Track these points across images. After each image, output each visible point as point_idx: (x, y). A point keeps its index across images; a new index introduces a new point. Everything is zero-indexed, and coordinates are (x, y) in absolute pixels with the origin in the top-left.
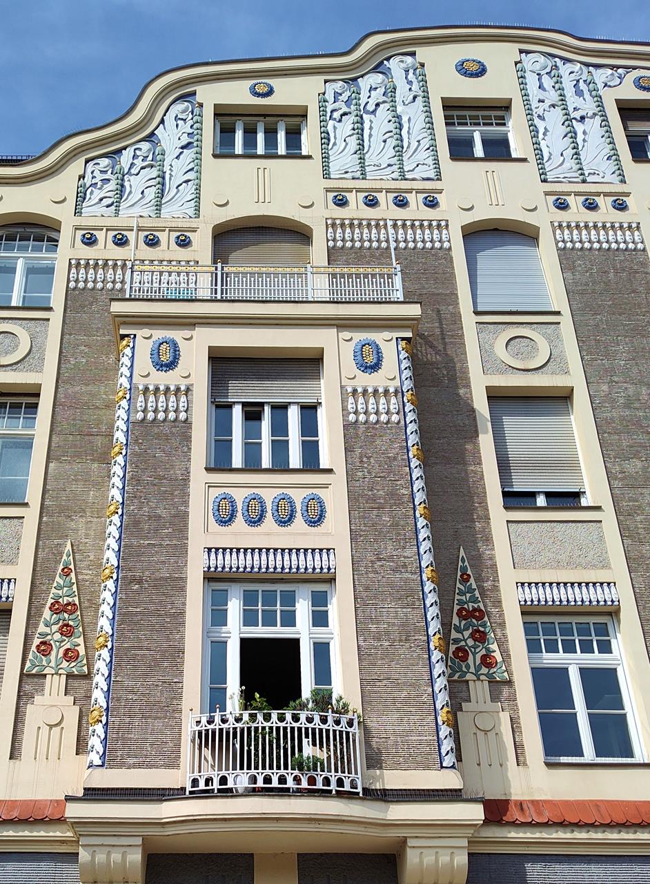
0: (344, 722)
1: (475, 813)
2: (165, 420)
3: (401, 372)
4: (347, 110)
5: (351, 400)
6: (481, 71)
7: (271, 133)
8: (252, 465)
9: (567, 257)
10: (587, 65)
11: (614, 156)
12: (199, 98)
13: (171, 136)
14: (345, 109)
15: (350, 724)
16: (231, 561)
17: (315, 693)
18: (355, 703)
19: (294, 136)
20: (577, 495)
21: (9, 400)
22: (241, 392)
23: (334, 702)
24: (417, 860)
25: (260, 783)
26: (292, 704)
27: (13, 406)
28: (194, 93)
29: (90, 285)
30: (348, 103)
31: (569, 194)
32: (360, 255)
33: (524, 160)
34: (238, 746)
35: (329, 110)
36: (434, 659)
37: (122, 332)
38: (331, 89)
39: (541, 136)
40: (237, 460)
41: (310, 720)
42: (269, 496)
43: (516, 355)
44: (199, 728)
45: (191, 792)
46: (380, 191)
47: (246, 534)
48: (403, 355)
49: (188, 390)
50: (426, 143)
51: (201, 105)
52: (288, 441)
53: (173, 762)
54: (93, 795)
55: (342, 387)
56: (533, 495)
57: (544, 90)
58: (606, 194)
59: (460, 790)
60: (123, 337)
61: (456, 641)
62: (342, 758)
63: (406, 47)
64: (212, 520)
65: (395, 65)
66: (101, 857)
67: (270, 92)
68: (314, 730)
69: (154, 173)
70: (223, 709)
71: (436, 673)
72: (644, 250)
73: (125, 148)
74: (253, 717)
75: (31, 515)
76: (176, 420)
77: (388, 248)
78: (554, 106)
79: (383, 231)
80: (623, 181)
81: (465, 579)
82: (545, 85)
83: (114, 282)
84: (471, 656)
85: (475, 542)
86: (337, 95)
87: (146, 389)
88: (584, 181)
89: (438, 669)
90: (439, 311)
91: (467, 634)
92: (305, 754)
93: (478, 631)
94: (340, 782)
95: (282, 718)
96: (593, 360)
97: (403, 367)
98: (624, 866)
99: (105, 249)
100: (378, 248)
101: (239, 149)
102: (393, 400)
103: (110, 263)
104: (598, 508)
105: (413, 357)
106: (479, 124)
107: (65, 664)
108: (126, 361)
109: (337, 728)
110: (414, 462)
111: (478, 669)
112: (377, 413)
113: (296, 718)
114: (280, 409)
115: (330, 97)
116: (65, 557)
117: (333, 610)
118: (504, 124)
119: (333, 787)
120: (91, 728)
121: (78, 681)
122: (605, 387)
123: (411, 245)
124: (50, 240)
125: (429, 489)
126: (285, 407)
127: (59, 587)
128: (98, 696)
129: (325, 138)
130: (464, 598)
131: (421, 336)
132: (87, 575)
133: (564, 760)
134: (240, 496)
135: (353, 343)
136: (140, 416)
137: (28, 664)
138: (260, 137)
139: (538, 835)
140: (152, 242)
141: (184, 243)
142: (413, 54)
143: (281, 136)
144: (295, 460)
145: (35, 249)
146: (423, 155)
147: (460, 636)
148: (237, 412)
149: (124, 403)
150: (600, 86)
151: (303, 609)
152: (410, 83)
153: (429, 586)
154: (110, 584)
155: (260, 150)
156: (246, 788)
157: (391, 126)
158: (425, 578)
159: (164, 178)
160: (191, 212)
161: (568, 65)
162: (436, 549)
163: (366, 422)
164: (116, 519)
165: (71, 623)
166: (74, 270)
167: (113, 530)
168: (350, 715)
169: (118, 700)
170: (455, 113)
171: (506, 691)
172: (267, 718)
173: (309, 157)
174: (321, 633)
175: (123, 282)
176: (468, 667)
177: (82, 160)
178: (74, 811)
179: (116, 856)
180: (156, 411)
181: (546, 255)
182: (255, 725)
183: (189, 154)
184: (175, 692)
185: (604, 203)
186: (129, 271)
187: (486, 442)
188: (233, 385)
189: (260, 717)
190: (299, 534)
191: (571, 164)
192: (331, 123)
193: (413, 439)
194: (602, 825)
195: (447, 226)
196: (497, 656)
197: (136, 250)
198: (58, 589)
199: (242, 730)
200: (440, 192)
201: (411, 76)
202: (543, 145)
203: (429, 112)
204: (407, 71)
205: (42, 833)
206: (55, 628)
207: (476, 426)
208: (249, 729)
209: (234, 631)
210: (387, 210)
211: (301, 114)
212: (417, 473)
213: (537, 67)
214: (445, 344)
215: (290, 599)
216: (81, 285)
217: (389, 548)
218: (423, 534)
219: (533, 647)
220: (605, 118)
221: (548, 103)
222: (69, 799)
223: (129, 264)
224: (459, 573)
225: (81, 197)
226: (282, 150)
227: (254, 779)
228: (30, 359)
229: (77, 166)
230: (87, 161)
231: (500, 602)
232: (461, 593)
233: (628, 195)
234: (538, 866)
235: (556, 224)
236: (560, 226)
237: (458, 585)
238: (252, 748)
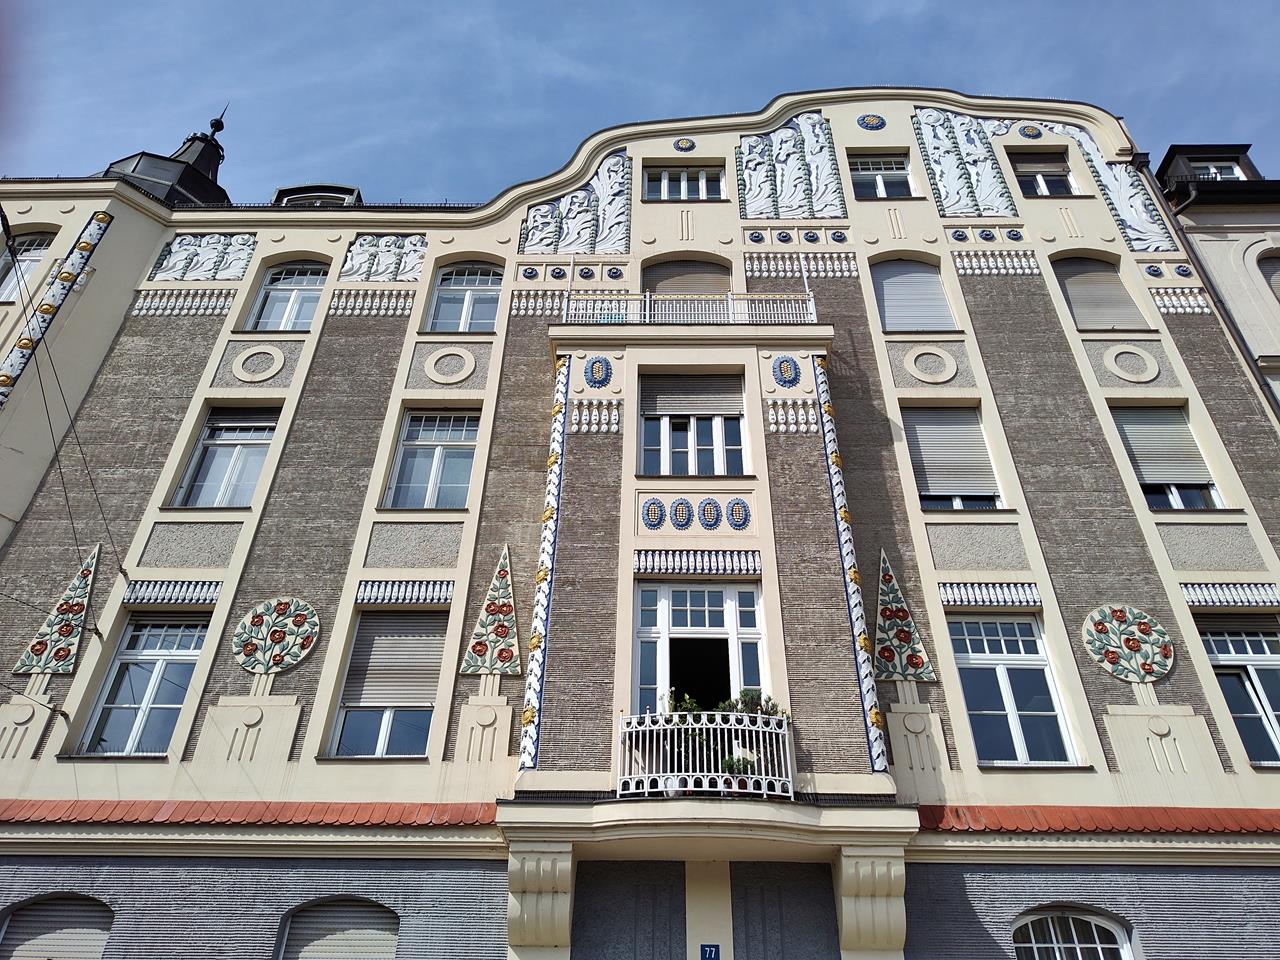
0: (773, 723)
1: (910, 820)
2: (598, 432)
3: (817, 386)
4: (762, 160)
5: (772, 411)
6: (881, 125)
7: (693, 181)
8: (679, 472)
9: (967, 282)
10: (977, 117)
11: (1006, 193)
12: (629, 153)
13: (604, 186)
14: (759, 160)
15: (779, 725)
16: (661, 563)
17: (744, 693)
18: (784, 704)
19: (714, 183)
20: (992, 499)
21: (453, 414)
22: (669, 406)
23: (763, 703)
24: (852, 871)
25: (691, 787)
26: (721, 705)
27: (457, 419)
28: (625, 149)
29: (530, 312)
30: (761, 154)
31: (966, 227)
32: (775, 284)
33: (924, 199)
34: (668, 748)
35: (744, 161)
36: (860, 659)
37: (559, 353)
38: (746, 143)
39: (938, 178)
40: (665, 468)
41: (739, 721)
42: (696, 501)
43: (924, 370)
44: (629, 730)
45: (622, 796)
46: (792, 228)
47: (676, 537)
48: (819, 370)
49: (619, 404)
50: (833, 186)
51: (631, 159)
52: (712, 450)
53: (604, 765)
54: (525, 798)
55: (763, 400)
56: (949, 498)
57: (939, 139)
58: (1001, 227)
59: (894, 795)
60: (559, 357)
61: (881, 641)
62: (773, 760)
63: (813, 106)
64: (641, 523)
65: (803, 121)
66: (530, 865)
67: (692, 147)
68: (743, 731)
69: (589, 216)
70: (653, 710)
71: (863, 674)
72: (1040, 274)
73: (563, 196)
74: (683, 719)
75: (471, 521)
76: (608, 431)
77: (801, 277)
78: (948, 152)
79: (796, 263)
80: (1016, 215)
81: (887, 580)
82: (939, 135)
83: (552, 309)
84: (897, 657)
85: (895, 544)
86: (751, 148)
87: (581, 404)
88: (980, 216)
89: (865, 669)
90: (850, 331)
91: (892, 634)
92: (735, 757)
93: (903, 631)
94: (771, 786)
95: (711, 720)
96: (997, 374)
97: (819, 381)
98: (1066, 876)
99: (545, 282)
100: (792, 277)
101: (664, 195)
102: (811, 411)
103: (549, 293)
104: (1013, 511)
105: (828, 372)
106: (881, 169)
107: (499, 664)
108: (562, 378)
109: (766, 729)
110: (834, 469)
111: (905, 669)
112: (796, 423)
113: (725, 720)
114: (705, 421)
115: (745, 149)
116: (501, 560)
117: (760, 610)
118: (904, 169)
119: (764, 790)
120: (523, 729)
121: (512, 681)
122: (1011, 399)
123: (822, 274)
124: (495, 274)
125: (849, 493)
126: (709, 418)
127: (496, 589)
128: (531, 696)
129: (742, 184)
130: (887, 598)
131: (835, 353)
132: (522, 576)
133: (998, 763)
134: (667, 501)
135: (772, 360)
136: (575, 428)
137: (464, 664)
138: (684, 185)
139: (975, 843)
140: (587, 275)
141: (615, 275)
142: (819, 112)
143: (702, 184)
144: (720, 468)
145: (482, 283)
146: (830, 197)
147: (884, 636)
148: (665, 424)
149: (560, 417)
150: (989, 134)
151: (731, 609)
152: (817, 136)
153: (852, 587)
154: (545, 586)
155: (684, 195)
156: (677, 792)
157: (801, 173)
158: (848, 580)
159: (597, 221)
160: (622, 249)
161: (959, 118)
162: (859, 550)
163: (786, 432)
164: (551, 524)
165: (506, 624)
166: (516, 300)
167: (548, 535)
168: (779, 717)
169: (550, 701)
170: (859, 160)
171: (934, 691)
172: (697, 719)
173: (728, 201)
174: (748, 633)
175: (560, 309)
176: (894, 667)
177: (526, 207)
178: (506, 815)
179: (546, 864)
180: (589, 424)
181: (948, 280)
182: (685, 726)
183: (620, 201)
184: (605, 691)
185: (1000, 235)
186: (565, 301)
187: (901, 449)
188: (661, 400)
189: (690, 719)
190: (725, 536)
191: (968, 201)
192: (747, 172)
193: (831, 447)
194: (1040, 832)
195: (854, 257)
196: (924, 656)
197: (572, 281)
198: (494, 591)
199: (672, 731)
200: (847, 228)
201: (817, 130)
202: (940, 185)
203: (834, 161)
204: (814, 126)
205: (472, 839)
206: (490, 628)
207: (891, 435)
208: (679, 730)
209: (664, 631)
210: (799, 244)
211: (720, 165)
212: (836, 479)
213: (931, 120)
214: (857, 360)
215: (717, 599)
216: (522, 312)
217: (811, 550)
218: (845, 536)
219: (959, 647)
220: (995, 162)
221: (942, 150)
222: (501, 802)
223: (566, 294)
224: (881, 574)
225: (524, 237)
226: (703, 195)
227: (684, 782)
228: (475, 378)
229: (520, 212)
230: (529, 208)
231: (923, 602)
232: (884, 593)
233: (1021, 226)
234: (978, 877)
235: (956, 253)
236: (960, 255)
237: (881, 586)
238: (683, 749)
